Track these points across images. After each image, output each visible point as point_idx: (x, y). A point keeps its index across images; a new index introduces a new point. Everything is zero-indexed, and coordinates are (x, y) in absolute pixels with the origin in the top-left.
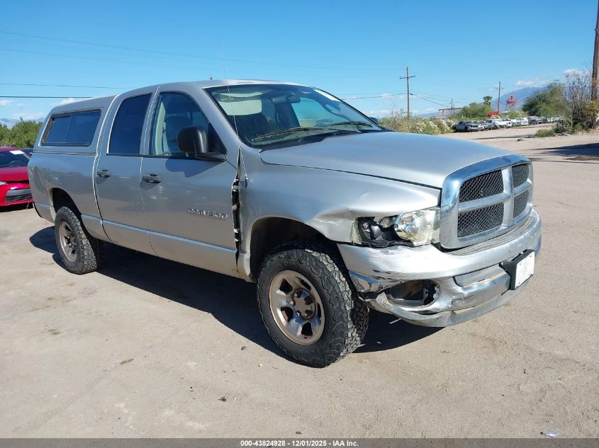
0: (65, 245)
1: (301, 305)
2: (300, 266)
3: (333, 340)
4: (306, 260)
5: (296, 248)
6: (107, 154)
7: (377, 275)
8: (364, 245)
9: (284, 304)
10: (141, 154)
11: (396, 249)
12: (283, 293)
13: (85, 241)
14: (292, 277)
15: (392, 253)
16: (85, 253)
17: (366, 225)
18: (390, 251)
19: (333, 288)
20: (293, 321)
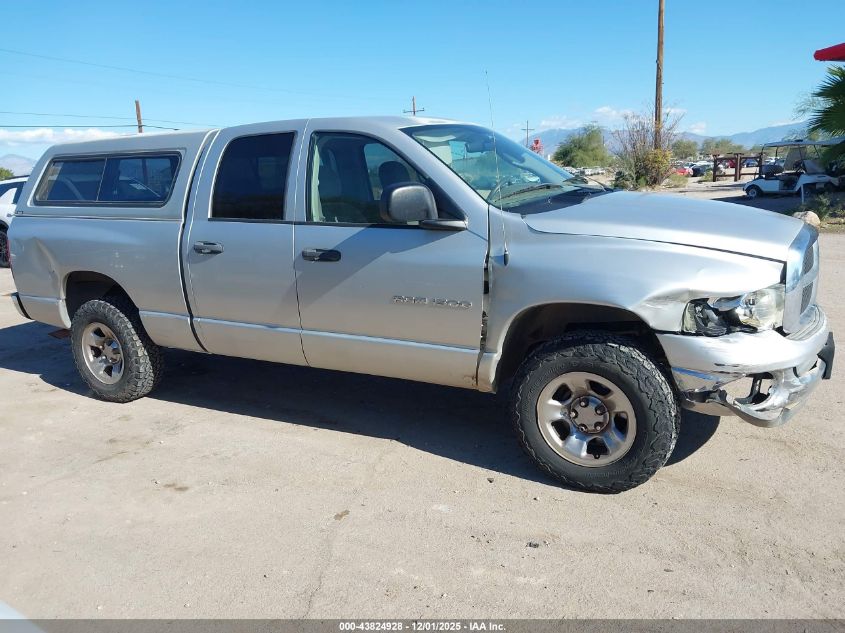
0: (91, 358)
1: (588, 416)
2: (602, 365)
3: (650, 455)
4: (612, 357)
5: (593, 342)
6: (209, 220)
7: (720, 369)
8: (697, 334)
9: (558, 416)
10: (287, 219)
11: (736, 336)
12: (556, 403)
13: (142, 352)
14: (577, 381)
15: (736, 342)
16: (142, 370)
17: (698, 309)
18: (731, 340)
19: (655, 390)
20: (574, 439)
